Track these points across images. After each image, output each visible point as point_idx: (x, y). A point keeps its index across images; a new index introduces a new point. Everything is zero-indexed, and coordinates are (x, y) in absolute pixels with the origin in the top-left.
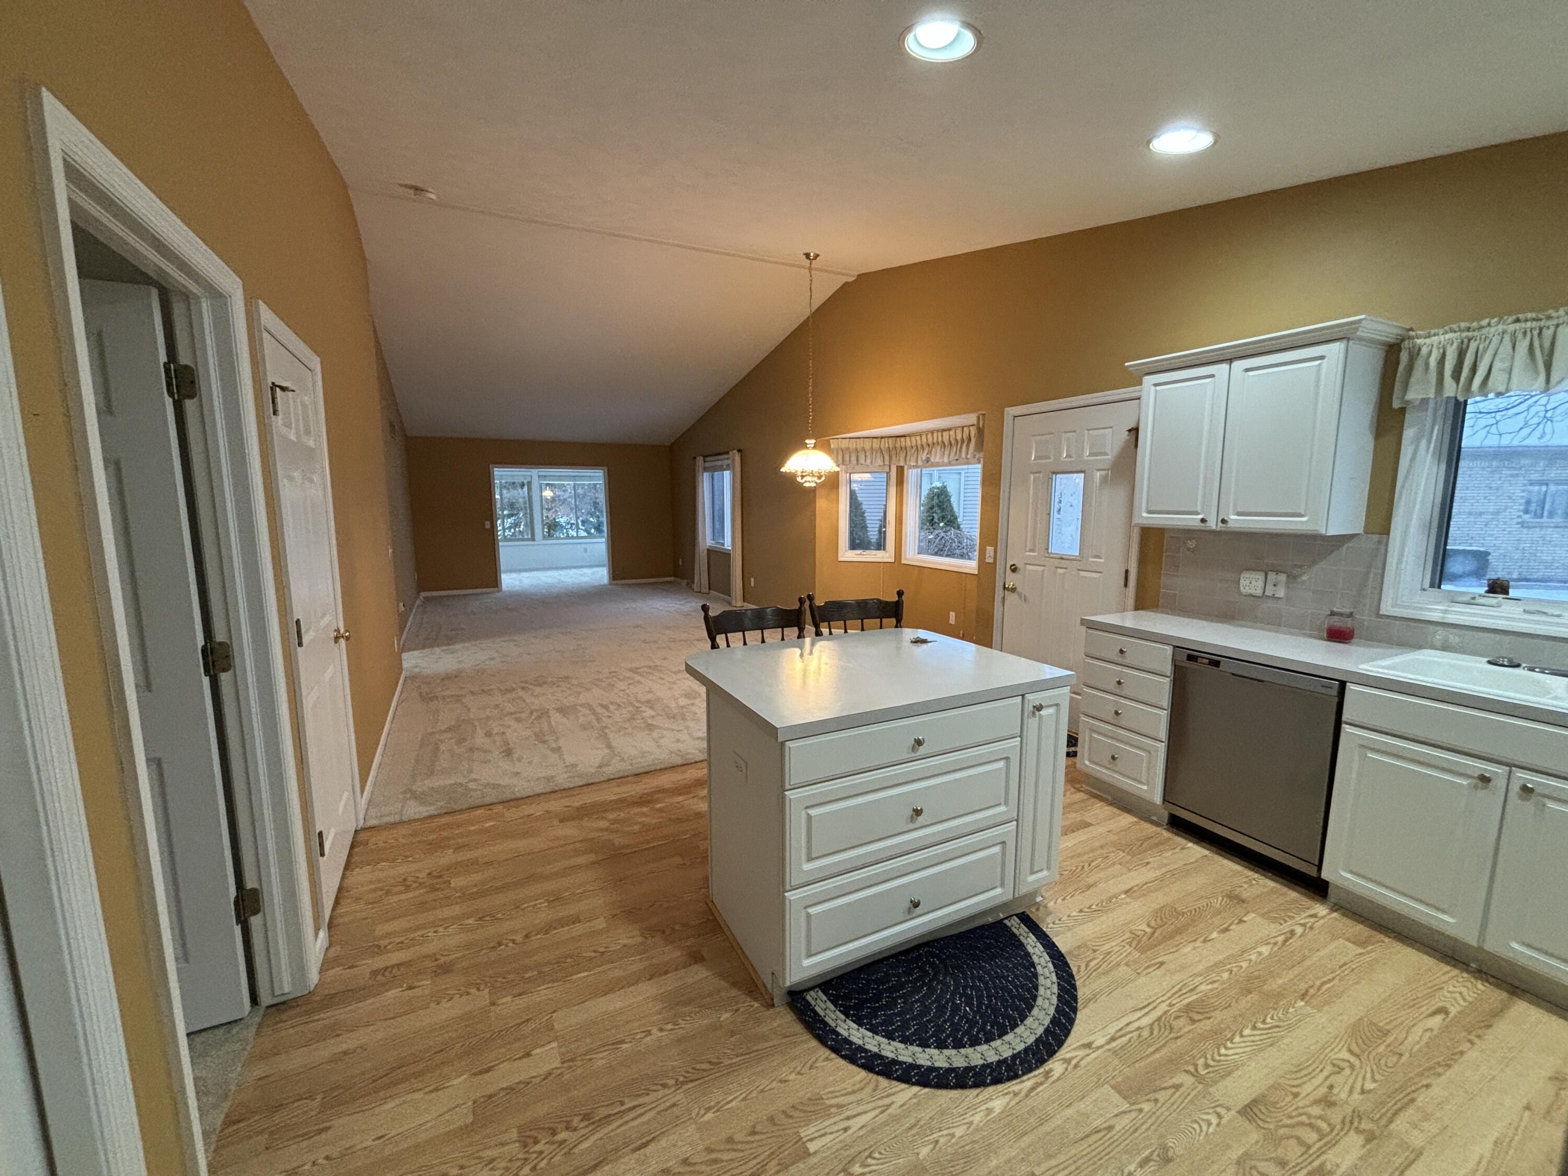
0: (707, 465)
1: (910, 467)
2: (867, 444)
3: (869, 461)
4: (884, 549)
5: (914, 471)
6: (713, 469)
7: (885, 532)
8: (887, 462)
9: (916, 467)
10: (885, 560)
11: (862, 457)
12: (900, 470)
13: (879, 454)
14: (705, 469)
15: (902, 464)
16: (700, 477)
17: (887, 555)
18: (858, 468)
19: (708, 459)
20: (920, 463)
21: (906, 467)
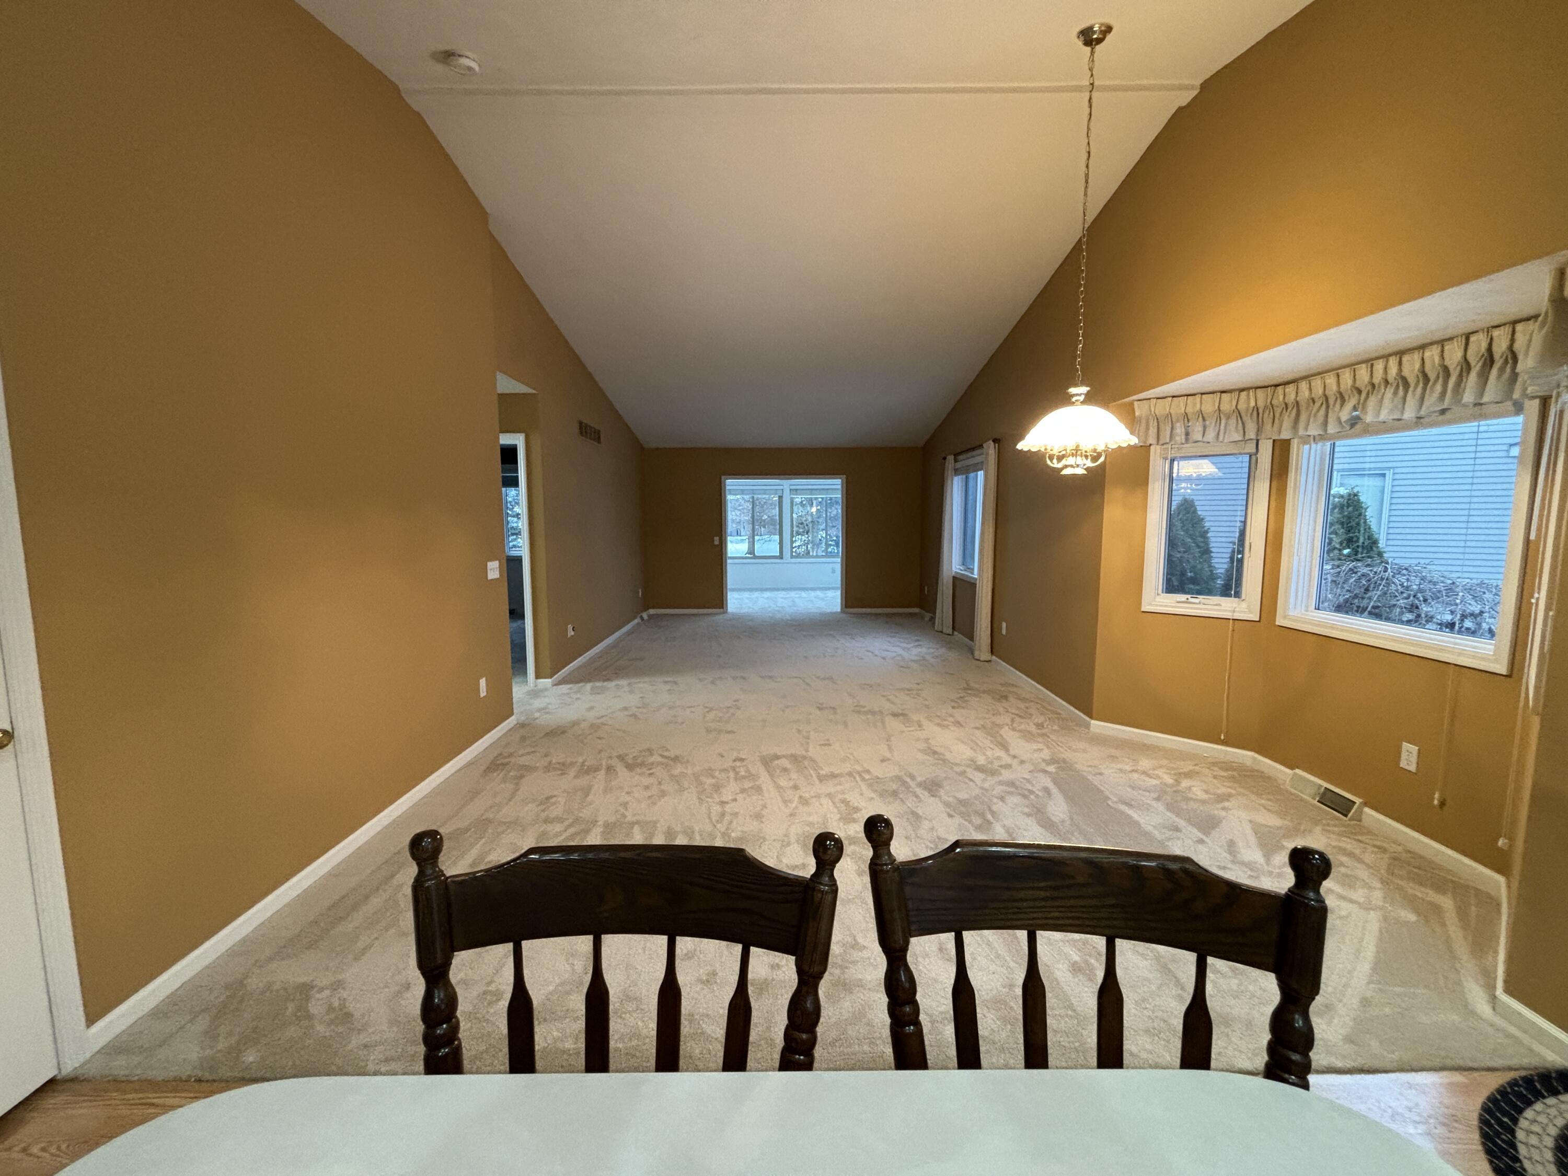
0: (959, 465)
1: (1306, 440)
2: (1209, 404)
3: (1211, 435)
4: (1237, 595)
5: (1317, 448)
6: (966, 471)
7: (1241, 561)
8: (1251, 434)
9: (1322, 438)
10: (1237, 616)
11: (1197, 428)
12: (1282, 450)
13: (1233, 422)
14: (957, 472)
15: (1285, 435)
16: (949, 482)
17: (1244, 605)
18: (1189, 449)
19: (961, 457)
20: (1332, 429)
21: (1295, 444)
